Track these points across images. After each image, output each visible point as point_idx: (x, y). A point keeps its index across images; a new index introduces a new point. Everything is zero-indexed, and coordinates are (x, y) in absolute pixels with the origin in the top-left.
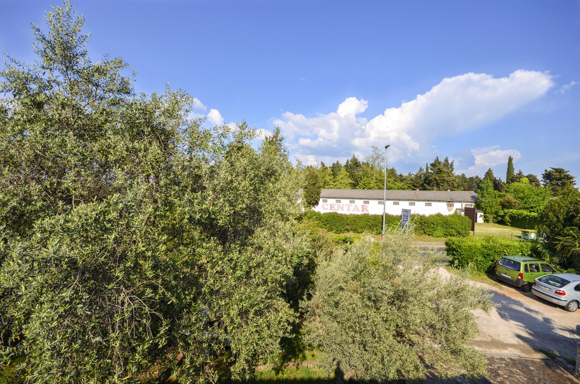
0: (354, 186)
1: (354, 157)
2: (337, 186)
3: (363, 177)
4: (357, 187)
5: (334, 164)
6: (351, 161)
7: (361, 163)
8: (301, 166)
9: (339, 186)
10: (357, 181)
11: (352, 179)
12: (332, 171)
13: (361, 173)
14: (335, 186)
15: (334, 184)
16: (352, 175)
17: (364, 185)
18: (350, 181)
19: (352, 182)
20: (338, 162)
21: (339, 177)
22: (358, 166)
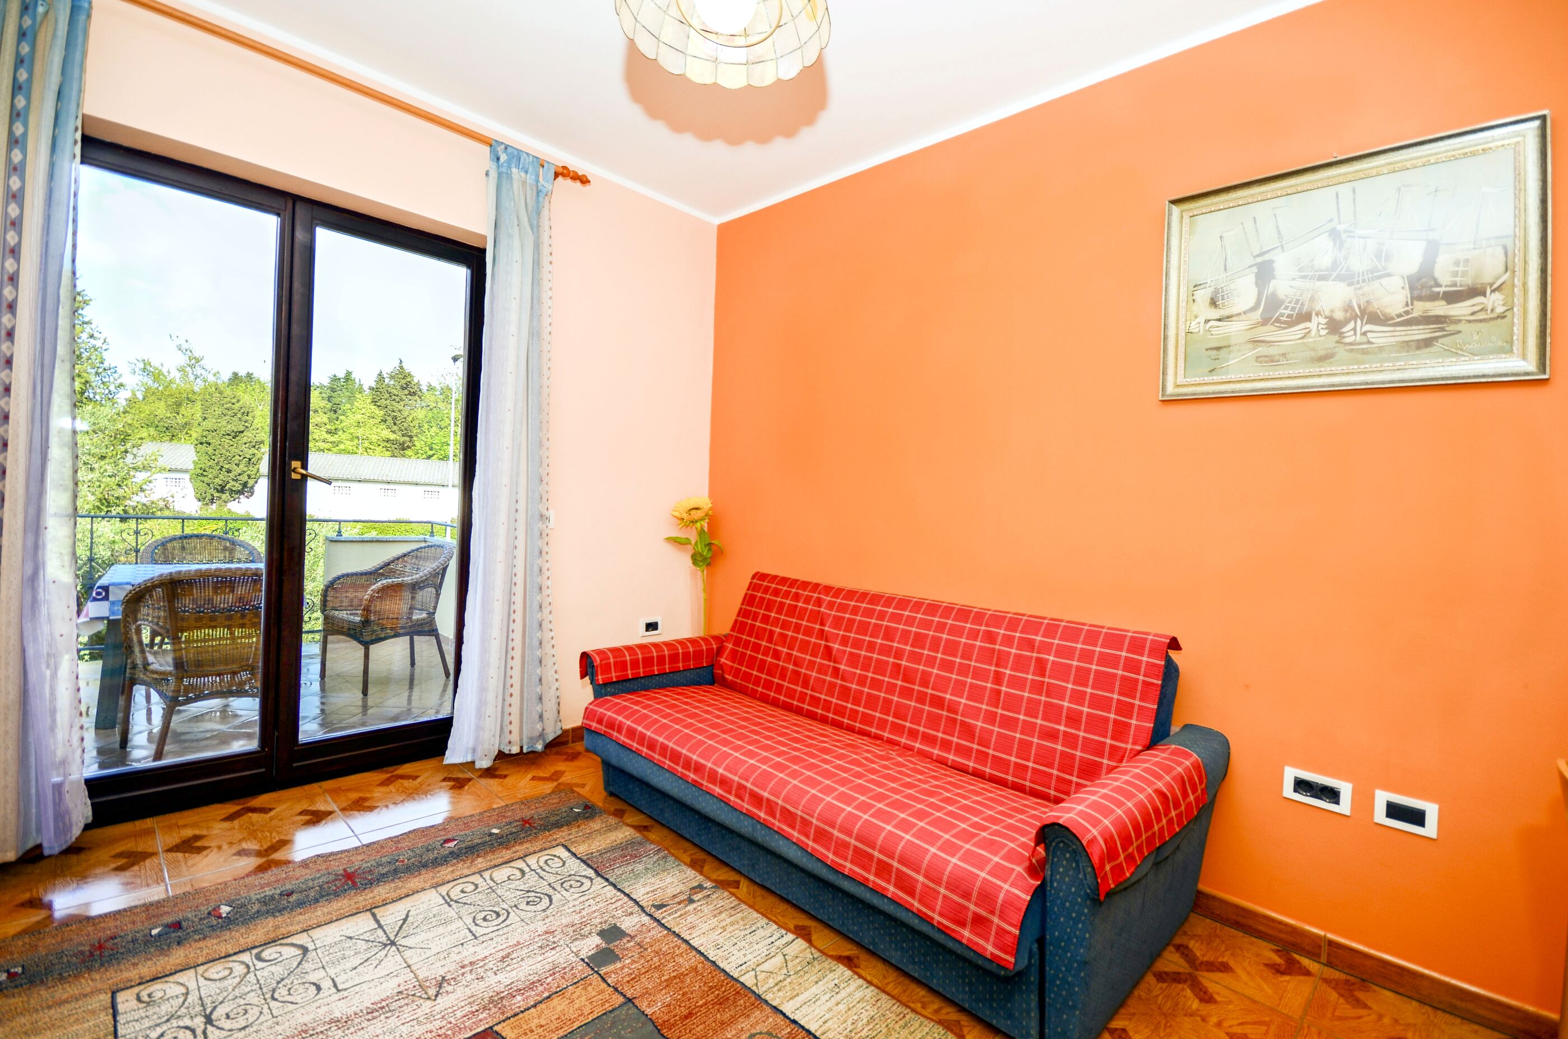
0: (401, 448)
1: (401, 367)
2: (342, 446)
3: (426, 426)
4: (409, 452)
5: (335, 379)
6: (392, 377)
7: (424, 388)
8: (198, 371)
9: (349, 445)
10: (411, 437)
11: (395, 428)
12: (329, 399)
13: (420, 414)
14: (336, 444)
15: (331, 439)
16: (395, 418)
17: (431, 449)
18: (386, 434)
19: (392, 437)
20: (349, 374)
21: (348, 421)
22: (414, 394)
